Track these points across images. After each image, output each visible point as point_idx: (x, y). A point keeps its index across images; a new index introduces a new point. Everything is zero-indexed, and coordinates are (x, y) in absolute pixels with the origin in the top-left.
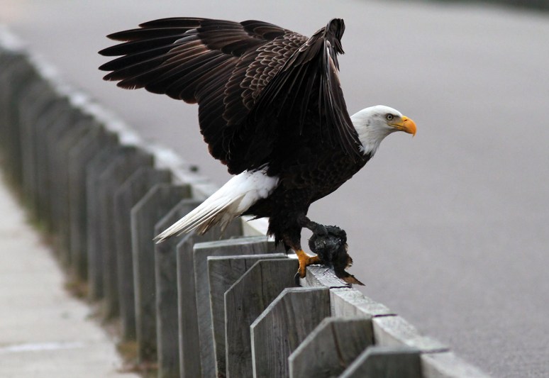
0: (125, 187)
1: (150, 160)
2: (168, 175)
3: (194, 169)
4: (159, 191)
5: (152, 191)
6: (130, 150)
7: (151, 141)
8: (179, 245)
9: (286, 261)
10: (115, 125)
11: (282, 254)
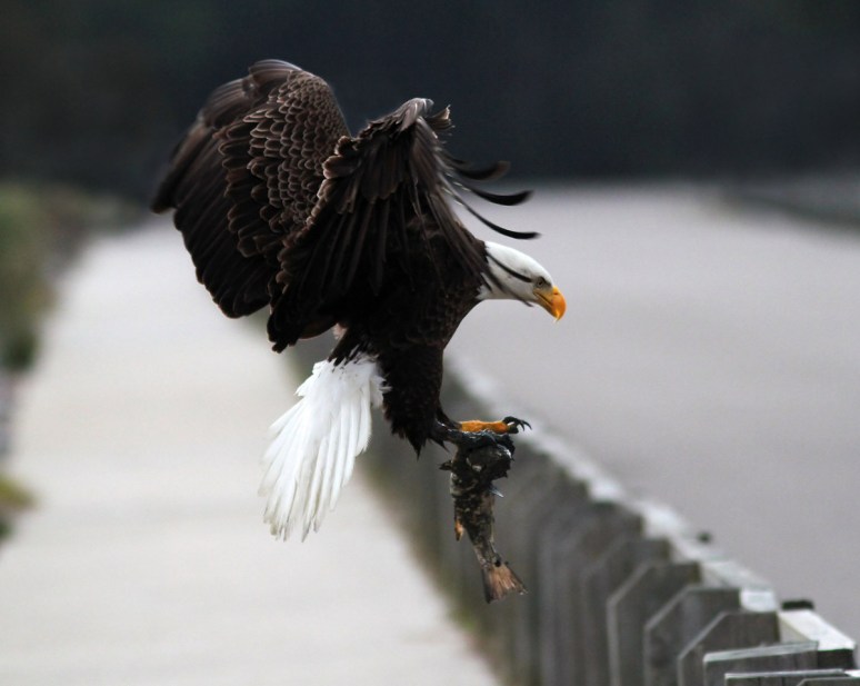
0: (599, 565)
1: (636, 524)
2: (663, 547)
3: (705, 539)
4: (651, 572)
5: (641, 571)
6: (606, 508)
7: (638, 493)
8: (682, 655)
9: (845, 681)
10: (583, 469)
11: (840, 670)
